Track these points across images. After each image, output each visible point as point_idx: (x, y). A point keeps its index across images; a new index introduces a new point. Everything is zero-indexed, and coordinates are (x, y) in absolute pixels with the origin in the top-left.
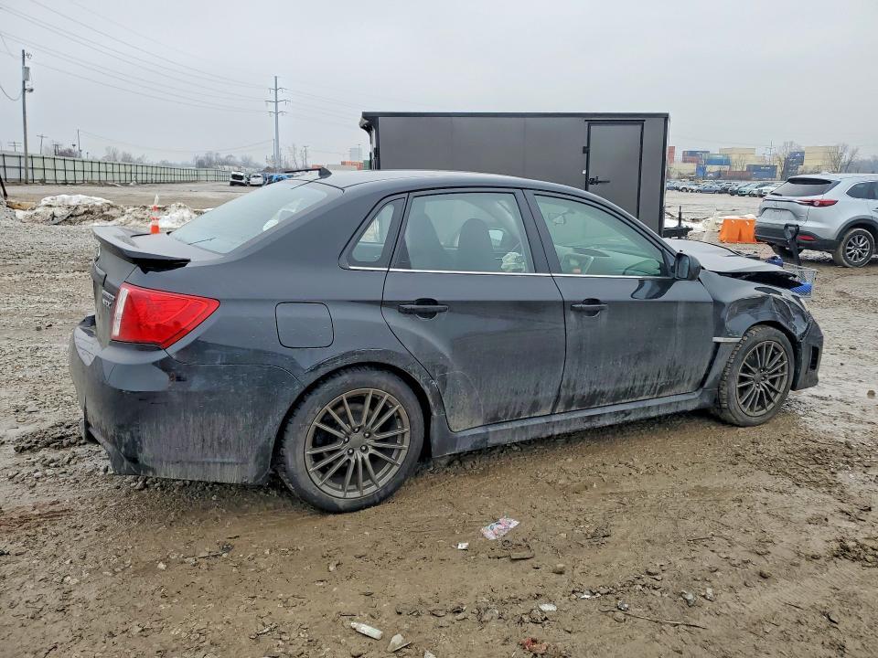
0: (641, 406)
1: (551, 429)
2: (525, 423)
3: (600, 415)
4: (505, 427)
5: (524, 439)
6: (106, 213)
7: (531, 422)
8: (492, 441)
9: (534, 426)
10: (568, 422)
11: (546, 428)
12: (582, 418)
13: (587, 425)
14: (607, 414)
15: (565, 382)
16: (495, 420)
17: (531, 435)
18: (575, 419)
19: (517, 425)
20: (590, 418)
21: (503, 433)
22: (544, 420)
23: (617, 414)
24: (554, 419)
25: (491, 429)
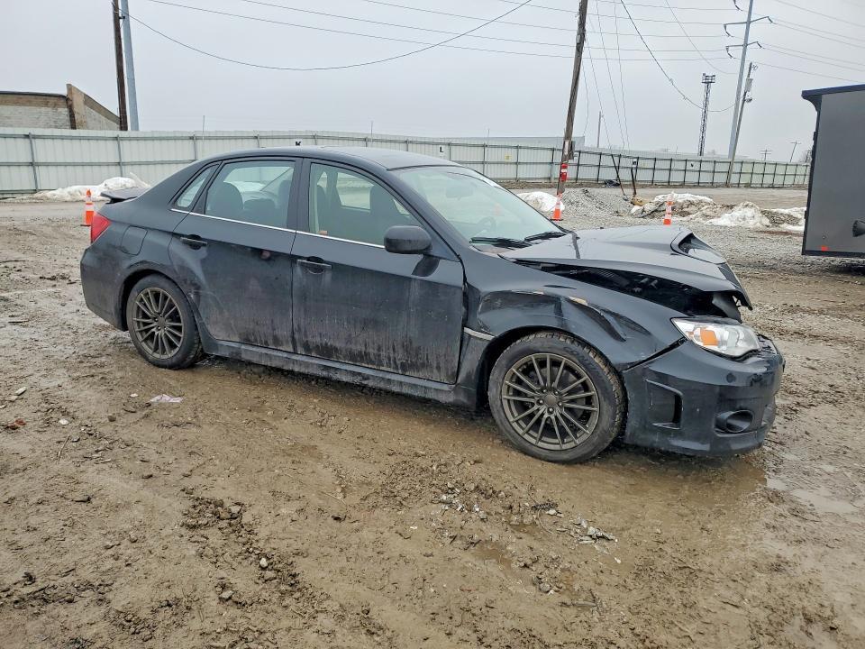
0: (381, 376)
1: (292, 365)
2: (270, 352)
3: (336, 369)
4: (254, 349)
5: (269, 364)
6: (686, 210)
7: (275, 353)
8: (245, 357)
9: (277, 358)
10: (307, 365)
11: (287, 363)
12: (320, 366)
13: (325, 374)
14: (344, 371)
15: (295, 326)
16: (247, 341)
17: (275, 364)
18: (313, 365)
19: (264, 351)
20: (326, 368)
21: (251, 353)
22: (285, 355)
23: (354, 374)
24: (295, 357)
25: (243, 347)
